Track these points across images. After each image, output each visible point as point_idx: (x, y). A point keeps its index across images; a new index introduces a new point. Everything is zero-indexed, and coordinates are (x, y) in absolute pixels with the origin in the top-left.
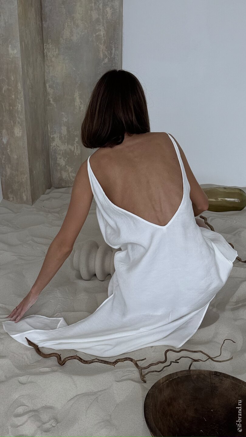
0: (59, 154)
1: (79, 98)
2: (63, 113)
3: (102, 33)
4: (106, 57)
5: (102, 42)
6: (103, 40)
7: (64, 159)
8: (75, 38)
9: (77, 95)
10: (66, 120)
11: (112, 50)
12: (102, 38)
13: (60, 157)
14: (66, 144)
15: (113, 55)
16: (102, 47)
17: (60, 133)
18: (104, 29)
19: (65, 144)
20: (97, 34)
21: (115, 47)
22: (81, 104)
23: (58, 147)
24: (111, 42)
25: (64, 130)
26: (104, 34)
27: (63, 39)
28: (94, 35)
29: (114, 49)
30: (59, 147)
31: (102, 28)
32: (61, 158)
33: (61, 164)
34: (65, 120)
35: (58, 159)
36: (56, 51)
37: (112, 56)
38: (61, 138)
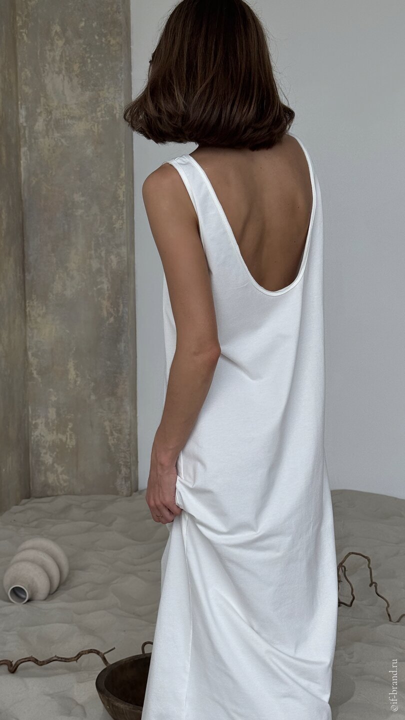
0: (44, 447)
1: (74, 369)
2: (51, 390)
3: (105, 286)
4: (112, 315)
5: (106, 297)
6: (107, 295)
7: (51, 454)
8: (68, 293)
9: (71, 365)
10: (56, 399)
11: (119, 306)
12: (106, 292)
13: (44, 451)
14: (55, 432)
15: (121, 312)
16: (105, 303)
17: (47, 417)
18: (108, 281)
19: (53, 433)
20: (99, 287)
21: (123, 303)
22: (77, 377)
23: (42, 438)
24: (118, 296)
25: (52, 413)
26: (108, 287)
27: (53, 295)
28: (95, 289)
29: (122, 305)
30: (43, 436)
31: (105, 280)
32: (46, 453)
33: (46, 462)
34: (54, 399)
35: (42, 455)
36: (42, 310)
37: (120, 314)
38: (47, 424)
